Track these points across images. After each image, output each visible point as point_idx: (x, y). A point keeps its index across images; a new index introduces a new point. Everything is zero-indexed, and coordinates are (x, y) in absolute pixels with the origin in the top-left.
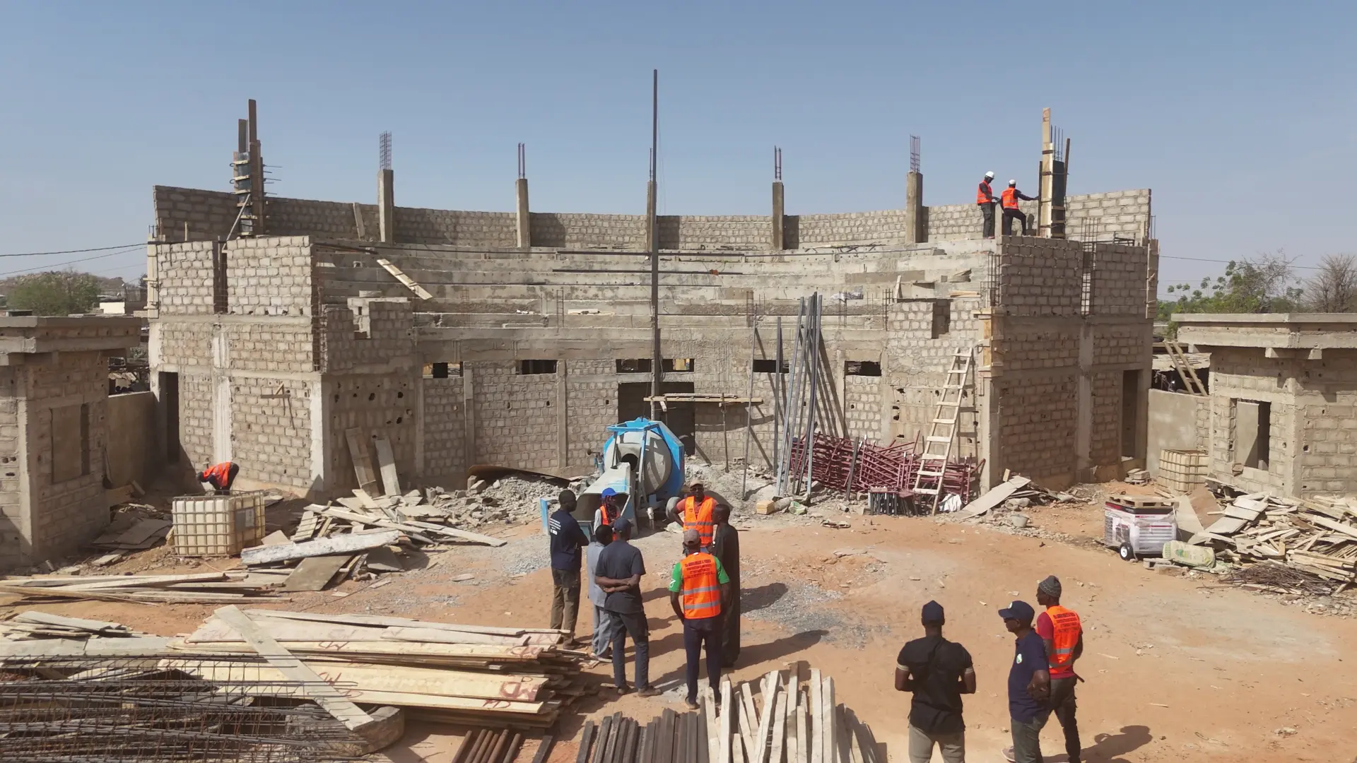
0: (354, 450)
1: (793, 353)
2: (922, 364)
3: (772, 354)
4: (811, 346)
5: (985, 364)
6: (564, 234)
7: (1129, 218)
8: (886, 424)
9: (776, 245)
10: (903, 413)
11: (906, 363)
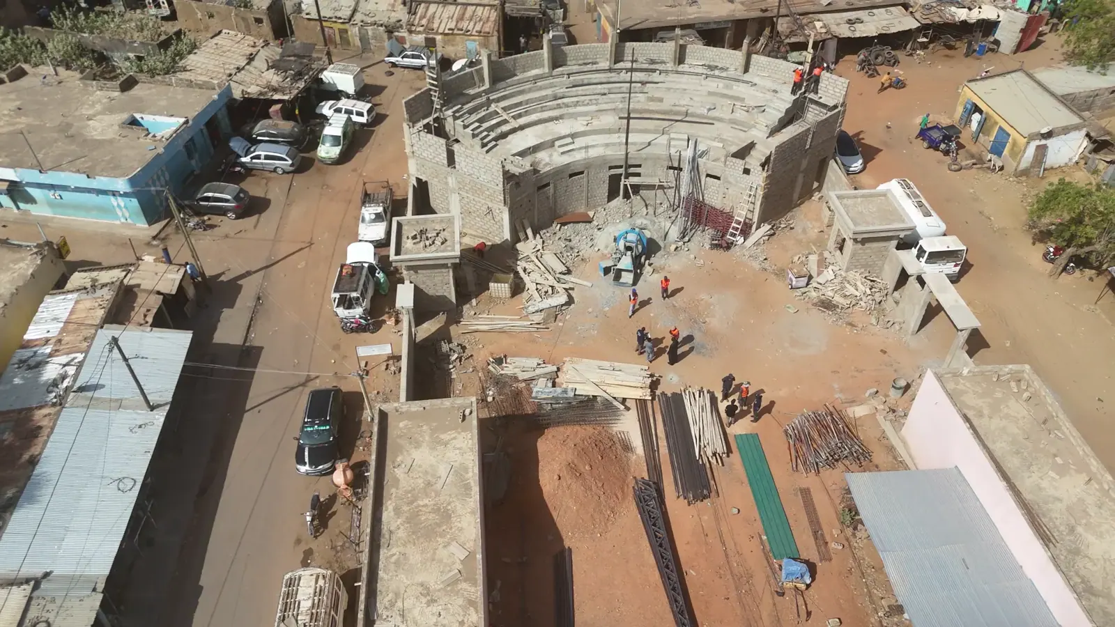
0: (518, 228)
1: (686, 167)
2: (737, 182)
3: (676, 165)
4: (693, 167)
5: (760, 193)
6: (566, 57)
7: (838, 91)
8: (720, 198)
9: (675, 64)
10: (727, 197)
11: (731, 180)
